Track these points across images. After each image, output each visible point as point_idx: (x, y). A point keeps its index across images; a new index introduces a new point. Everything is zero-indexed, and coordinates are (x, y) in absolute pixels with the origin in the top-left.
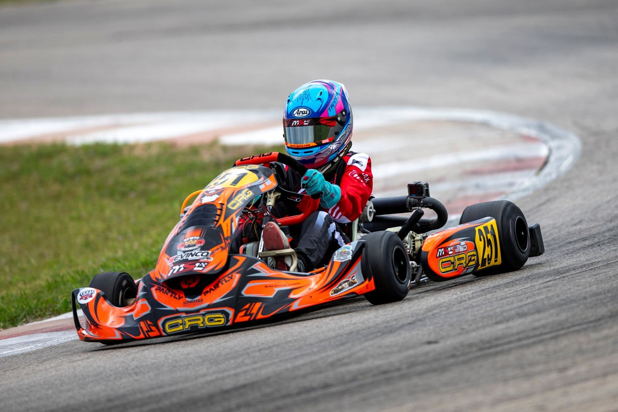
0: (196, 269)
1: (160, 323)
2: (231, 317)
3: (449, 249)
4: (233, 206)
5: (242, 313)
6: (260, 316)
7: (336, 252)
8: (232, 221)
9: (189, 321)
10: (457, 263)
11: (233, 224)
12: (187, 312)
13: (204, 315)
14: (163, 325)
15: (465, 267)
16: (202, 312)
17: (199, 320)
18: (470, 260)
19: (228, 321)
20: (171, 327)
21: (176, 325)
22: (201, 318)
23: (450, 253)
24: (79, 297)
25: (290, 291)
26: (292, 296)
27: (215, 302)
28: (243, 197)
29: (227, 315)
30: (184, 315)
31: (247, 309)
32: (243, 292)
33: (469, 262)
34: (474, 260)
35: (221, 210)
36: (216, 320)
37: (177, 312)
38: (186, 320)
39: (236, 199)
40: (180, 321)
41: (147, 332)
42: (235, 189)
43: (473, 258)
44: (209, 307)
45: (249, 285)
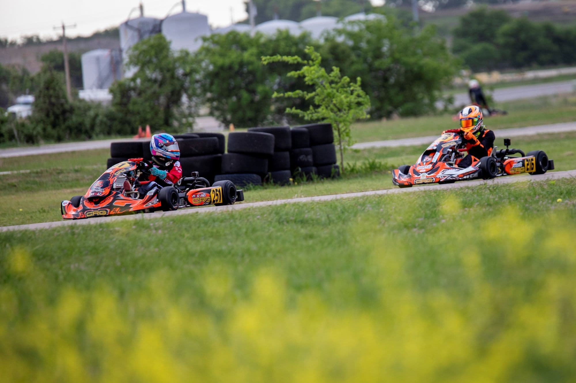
0: (98, 195)
1: (85, 213)
2: (108, 212)
3: (198, 195)
4: (116, 174)
5: (113, 211)
6: (118, 212)
7: (149, 192)
8: (114, 179)
9: (94, 213)
10: (201, 200)
11: (114, 180)
12: (94, 210)
13: (99, 211)
14: (86, 214)
15: (204, 202)
16: (99, 210)
17: (97, 212)
18: (207, 200)
19: (107, 213)
20: (88, 214)
21: (90, 214)
22: (98, 212)
23: (198, 197)
24: (63, 203)
25: (130, 205)
26: (131, 206)
27: (103, 206)
28: (121, 172)
29: (107, 211)
30: (93, 210)
31: (114, 210)
32: (113, 204)
33: (206, 201)
34: (209, 200)
35: (112, 175)
36: (103, 213)
37: (91, 209)
38: (93, 212)
39: (118, 172)
40: (91, 213)
41: (81, 216)
42: (119, 168)
43: (208, 199)
44: (101, 208)
45: (116, 201)
